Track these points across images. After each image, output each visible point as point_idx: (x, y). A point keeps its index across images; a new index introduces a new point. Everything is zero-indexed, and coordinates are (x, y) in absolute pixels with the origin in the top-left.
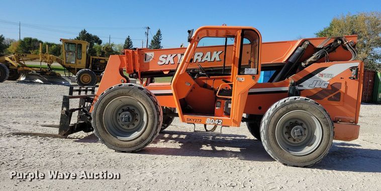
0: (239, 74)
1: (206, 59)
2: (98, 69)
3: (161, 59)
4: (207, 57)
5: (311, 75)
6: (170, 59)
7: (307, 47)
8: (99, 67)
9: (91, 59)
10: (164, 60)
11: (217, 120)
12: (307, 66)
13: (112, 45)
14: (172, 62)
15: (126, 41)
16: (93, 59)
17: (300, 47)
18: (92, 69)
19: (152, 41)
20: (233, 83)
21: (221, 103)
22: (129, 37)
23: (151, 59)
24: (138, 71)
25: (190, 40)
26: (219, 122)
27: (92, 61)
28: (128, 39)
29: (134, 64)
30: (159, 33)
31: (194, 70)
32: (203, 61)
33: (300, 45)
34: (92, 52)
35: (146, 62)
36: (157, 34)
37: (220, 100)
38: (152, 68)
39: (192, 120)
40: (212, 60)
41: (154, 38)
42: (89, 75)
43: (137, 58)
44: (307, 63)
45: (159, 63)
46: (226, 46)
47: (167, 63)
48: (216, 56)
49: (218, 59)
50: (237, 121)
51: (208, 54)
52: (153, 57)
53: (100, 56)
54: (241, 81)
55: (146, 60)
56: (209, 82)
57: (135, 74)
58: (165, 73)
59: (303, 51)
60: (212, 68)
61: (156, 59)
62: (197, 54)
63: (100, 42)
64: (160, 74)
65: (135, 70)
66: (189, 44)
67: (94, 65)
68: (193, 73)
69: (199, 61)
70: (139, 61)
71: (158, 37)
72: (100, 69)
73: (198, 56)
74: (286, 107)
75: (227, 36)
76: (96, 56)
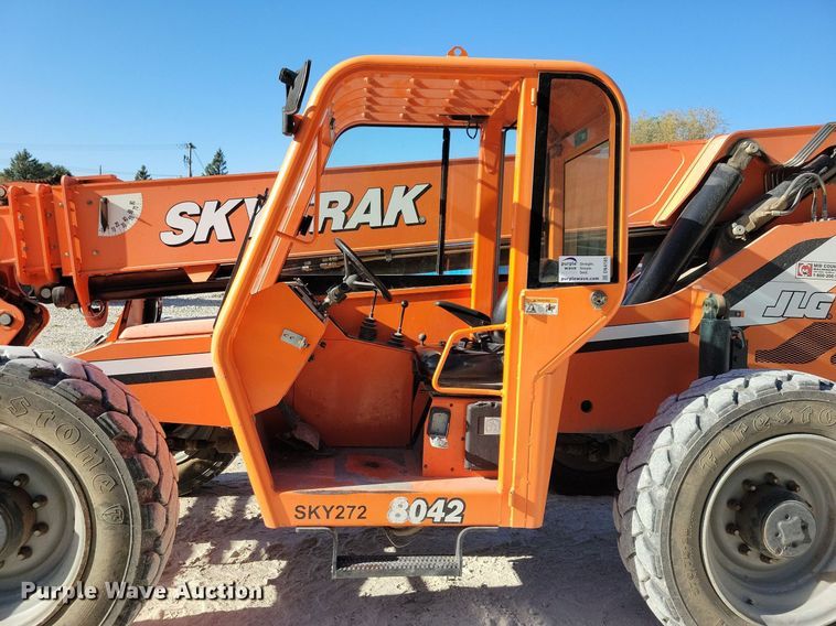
0: (533, 282)
1: (365, 218)
3: (173, 219)
4: (367, 211)
5: (770, 271)
6: (214, 218)
7: (750, 164)
10: (188, 226)
11: (441, 504)
12: (752, 235)
14: (223, 232)
17: (722, 166)
20: (507, 326)
21: (448, 413)
22: (144, 168)
23: (131, 223)
24: (71, 271)
25: (293, 126)
26: (447, 511)
29: (54, 247)
30: (219, 159)
31: (316, 261)
32: (352, 224)
33: (723, 158)
35: (109, 233)
36: (215, 161)
37: (445, 403)
38: (138, 261)
39: (321, 512)
40: (390, 220)
41: (207, 171)
43: (66, 222)
44: (751, 226)
45: (169, 238)
46: (445, 162)
47: (201, 236)
48: (402, 203)
49: (410, 217)
50: (531, 498)
51: (373, 196)
52: (137, 213)
54: (543, 318)
55: (105, 225)
56: (387, 315)
57: (59, 290)
58: (196, 278)
59: (737, 177)
60: (388, 251)
61: (152, 221)
62: (325, 198)
64: (175, 283)
65: (58, 271)
66: (293, 146)
68: (313, 280)
69: (337, 224)
70: (76, 232)
71: (218, 167)
73: (332, 204)
74: (742, 425)
75: (451, 121)
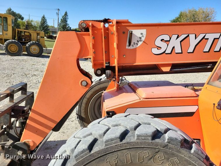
2: (23, 40)
3: (158, 42)
8: (25, 39)
9: (17, 32)
13: (32, 21)
14: (178, 50)
15: (42, 18)
16: (18, 31)
18: (18, 40)
19: (61, 20)
22: (44, 15)
23: (140, 43)
27: (18, 33)
28: (44, 17)
30: (66, 14)
34: (16, 25)
35: (131, 47)
36: (65, 15)
41: (63, 18)
42: (16, 46)
45: (155, 51)
47: (168, 51)
53: (25, 29)
55: (130, 44)
61: (149, 43)
63: (22, 19)
67: (20, 36)
71: (66, 17)
72: (25, 40)
76: (20, 28)
